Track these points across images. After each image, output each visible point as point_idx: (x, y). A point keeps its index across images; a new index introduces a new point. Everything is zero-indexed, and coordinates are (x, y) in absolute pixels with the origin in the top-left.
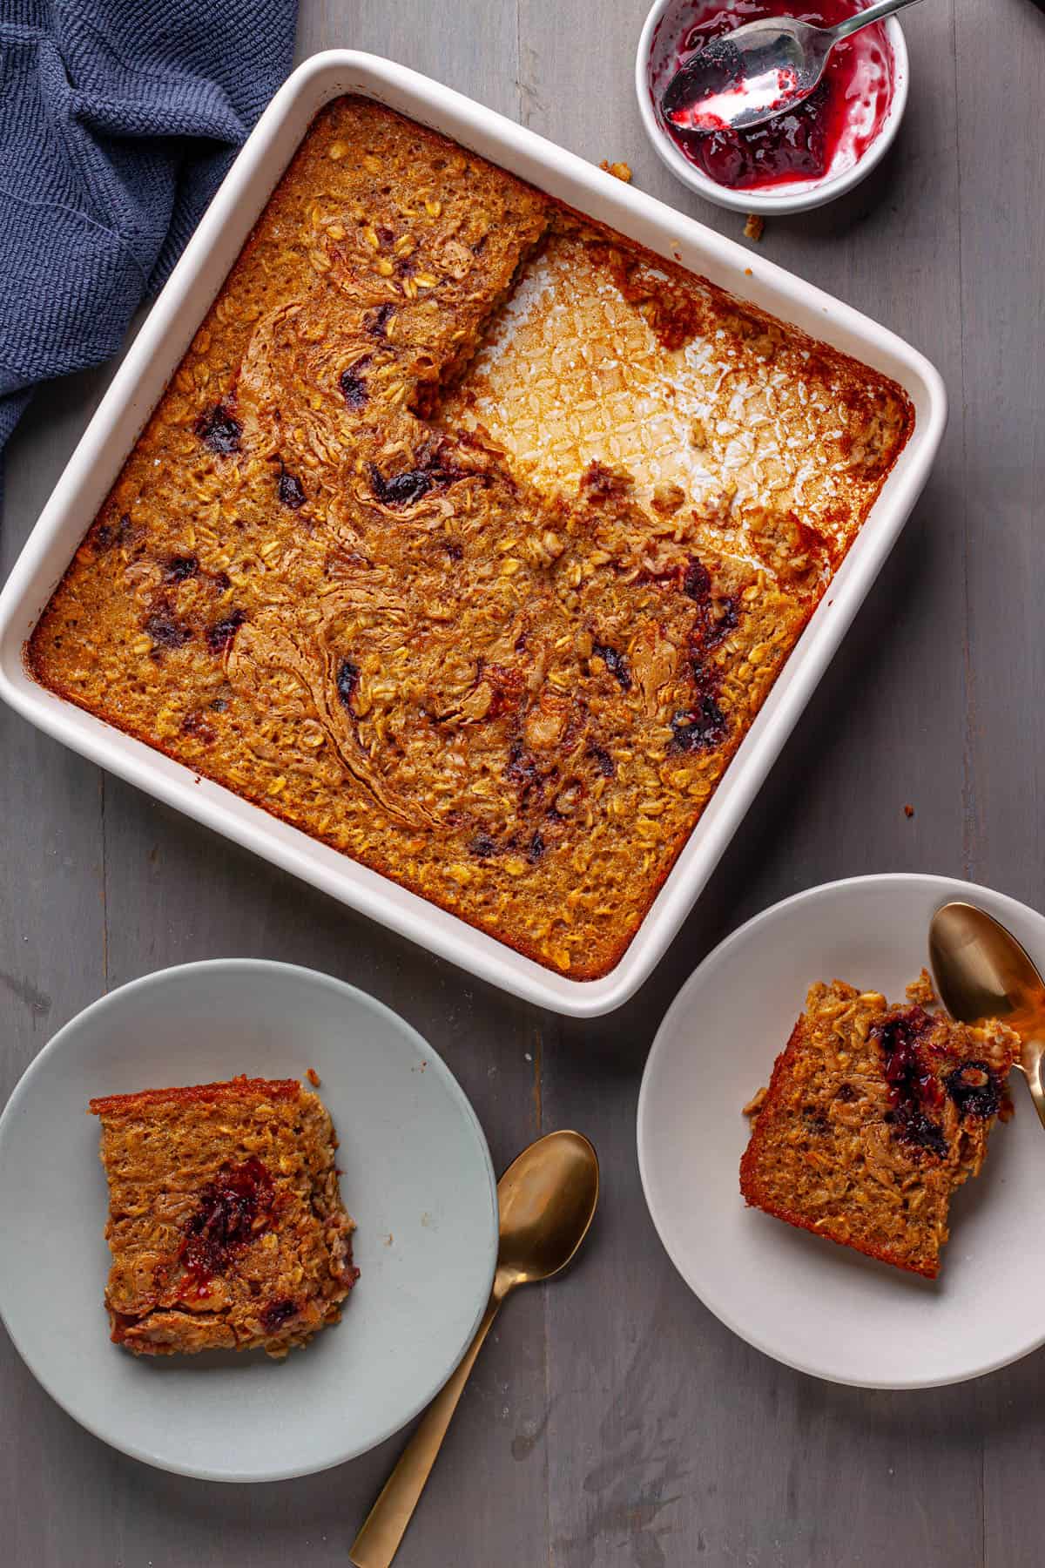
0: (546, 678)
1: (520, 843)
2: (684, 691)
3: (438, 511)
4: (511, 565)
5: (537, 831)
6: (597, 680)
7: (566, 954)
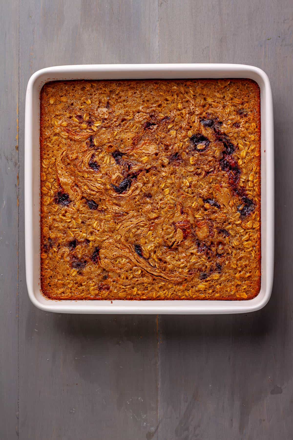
0: (195, 218)
1: (213, 269)
2: (236, 200)
3: (137, 187)
4: (167, 191)
5: (217, 263)
6: (210, 210)
7: (244, 293)
